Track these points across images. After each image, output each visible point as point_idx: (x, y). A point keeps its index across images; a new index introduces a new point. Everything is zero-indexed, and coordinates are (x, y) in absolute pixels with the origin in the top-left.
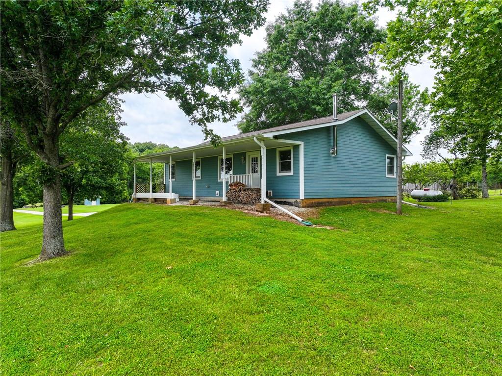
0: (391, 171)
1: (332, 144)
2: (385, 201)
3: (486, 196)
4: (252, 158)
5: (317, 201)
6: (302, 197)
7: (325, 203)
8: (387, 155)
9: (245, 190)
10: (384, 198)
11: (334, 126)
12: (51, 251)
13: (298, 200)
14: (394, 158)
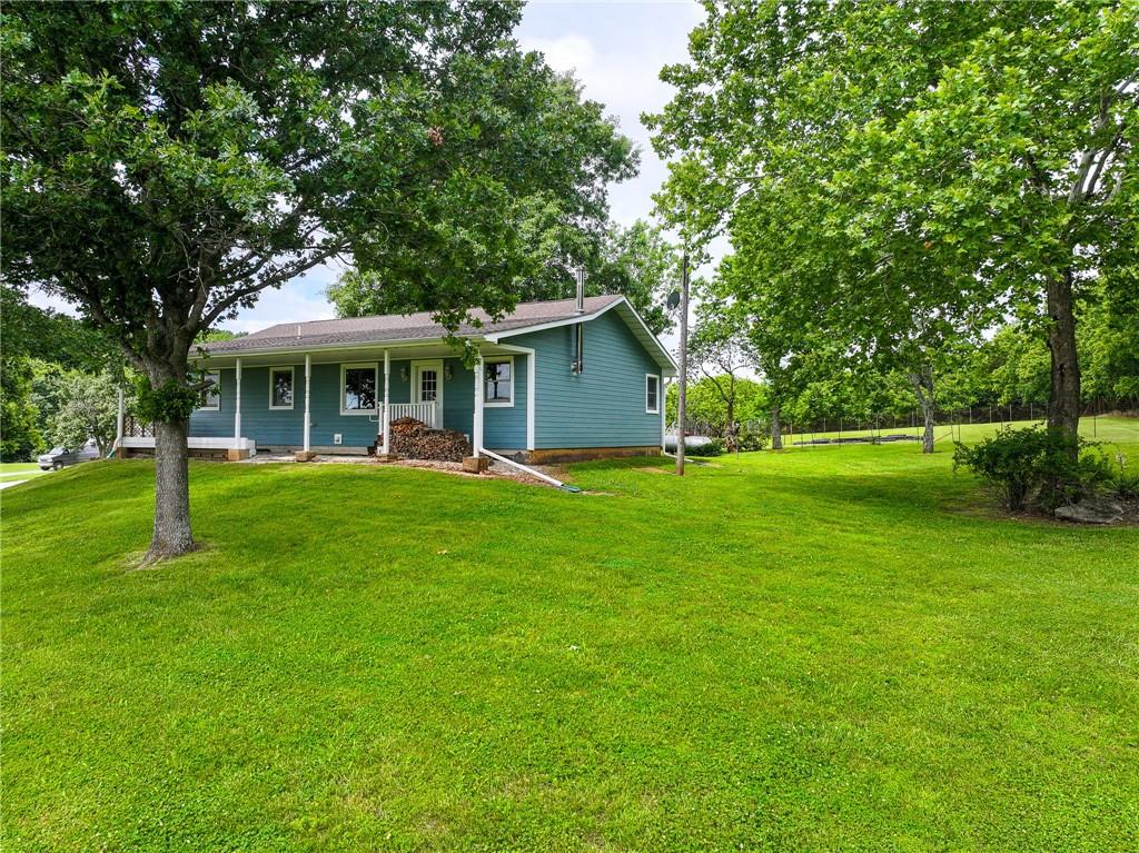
0: (652, 403)
1: (574, 354)
2: (643, 454)
3: (777, 447)
4: (424, 373)
5: (551, 453)
6: (531, 446)
7: (562, 456)
8: (648, 375)
9: (428, 433)
10: (643, 449)
11: (578, 324)
12: (176, 542)
13: (523, 452)
14: (655, 379)
